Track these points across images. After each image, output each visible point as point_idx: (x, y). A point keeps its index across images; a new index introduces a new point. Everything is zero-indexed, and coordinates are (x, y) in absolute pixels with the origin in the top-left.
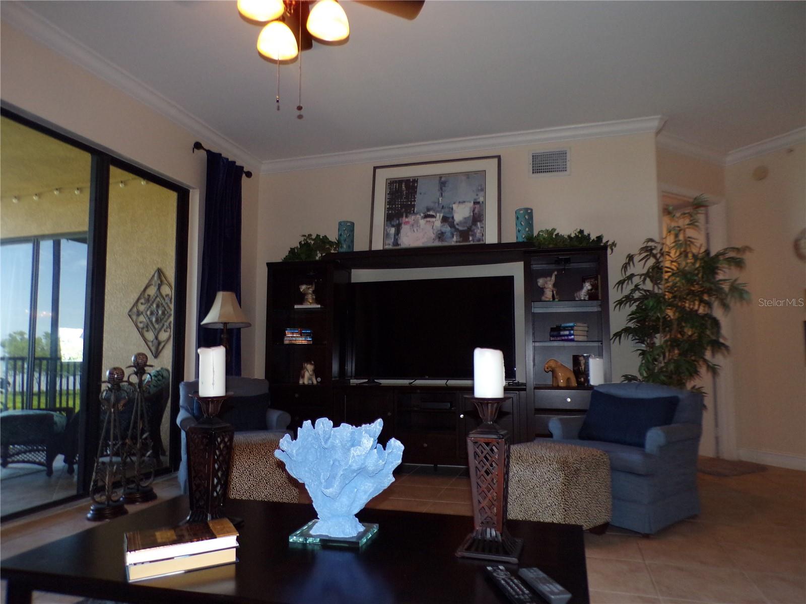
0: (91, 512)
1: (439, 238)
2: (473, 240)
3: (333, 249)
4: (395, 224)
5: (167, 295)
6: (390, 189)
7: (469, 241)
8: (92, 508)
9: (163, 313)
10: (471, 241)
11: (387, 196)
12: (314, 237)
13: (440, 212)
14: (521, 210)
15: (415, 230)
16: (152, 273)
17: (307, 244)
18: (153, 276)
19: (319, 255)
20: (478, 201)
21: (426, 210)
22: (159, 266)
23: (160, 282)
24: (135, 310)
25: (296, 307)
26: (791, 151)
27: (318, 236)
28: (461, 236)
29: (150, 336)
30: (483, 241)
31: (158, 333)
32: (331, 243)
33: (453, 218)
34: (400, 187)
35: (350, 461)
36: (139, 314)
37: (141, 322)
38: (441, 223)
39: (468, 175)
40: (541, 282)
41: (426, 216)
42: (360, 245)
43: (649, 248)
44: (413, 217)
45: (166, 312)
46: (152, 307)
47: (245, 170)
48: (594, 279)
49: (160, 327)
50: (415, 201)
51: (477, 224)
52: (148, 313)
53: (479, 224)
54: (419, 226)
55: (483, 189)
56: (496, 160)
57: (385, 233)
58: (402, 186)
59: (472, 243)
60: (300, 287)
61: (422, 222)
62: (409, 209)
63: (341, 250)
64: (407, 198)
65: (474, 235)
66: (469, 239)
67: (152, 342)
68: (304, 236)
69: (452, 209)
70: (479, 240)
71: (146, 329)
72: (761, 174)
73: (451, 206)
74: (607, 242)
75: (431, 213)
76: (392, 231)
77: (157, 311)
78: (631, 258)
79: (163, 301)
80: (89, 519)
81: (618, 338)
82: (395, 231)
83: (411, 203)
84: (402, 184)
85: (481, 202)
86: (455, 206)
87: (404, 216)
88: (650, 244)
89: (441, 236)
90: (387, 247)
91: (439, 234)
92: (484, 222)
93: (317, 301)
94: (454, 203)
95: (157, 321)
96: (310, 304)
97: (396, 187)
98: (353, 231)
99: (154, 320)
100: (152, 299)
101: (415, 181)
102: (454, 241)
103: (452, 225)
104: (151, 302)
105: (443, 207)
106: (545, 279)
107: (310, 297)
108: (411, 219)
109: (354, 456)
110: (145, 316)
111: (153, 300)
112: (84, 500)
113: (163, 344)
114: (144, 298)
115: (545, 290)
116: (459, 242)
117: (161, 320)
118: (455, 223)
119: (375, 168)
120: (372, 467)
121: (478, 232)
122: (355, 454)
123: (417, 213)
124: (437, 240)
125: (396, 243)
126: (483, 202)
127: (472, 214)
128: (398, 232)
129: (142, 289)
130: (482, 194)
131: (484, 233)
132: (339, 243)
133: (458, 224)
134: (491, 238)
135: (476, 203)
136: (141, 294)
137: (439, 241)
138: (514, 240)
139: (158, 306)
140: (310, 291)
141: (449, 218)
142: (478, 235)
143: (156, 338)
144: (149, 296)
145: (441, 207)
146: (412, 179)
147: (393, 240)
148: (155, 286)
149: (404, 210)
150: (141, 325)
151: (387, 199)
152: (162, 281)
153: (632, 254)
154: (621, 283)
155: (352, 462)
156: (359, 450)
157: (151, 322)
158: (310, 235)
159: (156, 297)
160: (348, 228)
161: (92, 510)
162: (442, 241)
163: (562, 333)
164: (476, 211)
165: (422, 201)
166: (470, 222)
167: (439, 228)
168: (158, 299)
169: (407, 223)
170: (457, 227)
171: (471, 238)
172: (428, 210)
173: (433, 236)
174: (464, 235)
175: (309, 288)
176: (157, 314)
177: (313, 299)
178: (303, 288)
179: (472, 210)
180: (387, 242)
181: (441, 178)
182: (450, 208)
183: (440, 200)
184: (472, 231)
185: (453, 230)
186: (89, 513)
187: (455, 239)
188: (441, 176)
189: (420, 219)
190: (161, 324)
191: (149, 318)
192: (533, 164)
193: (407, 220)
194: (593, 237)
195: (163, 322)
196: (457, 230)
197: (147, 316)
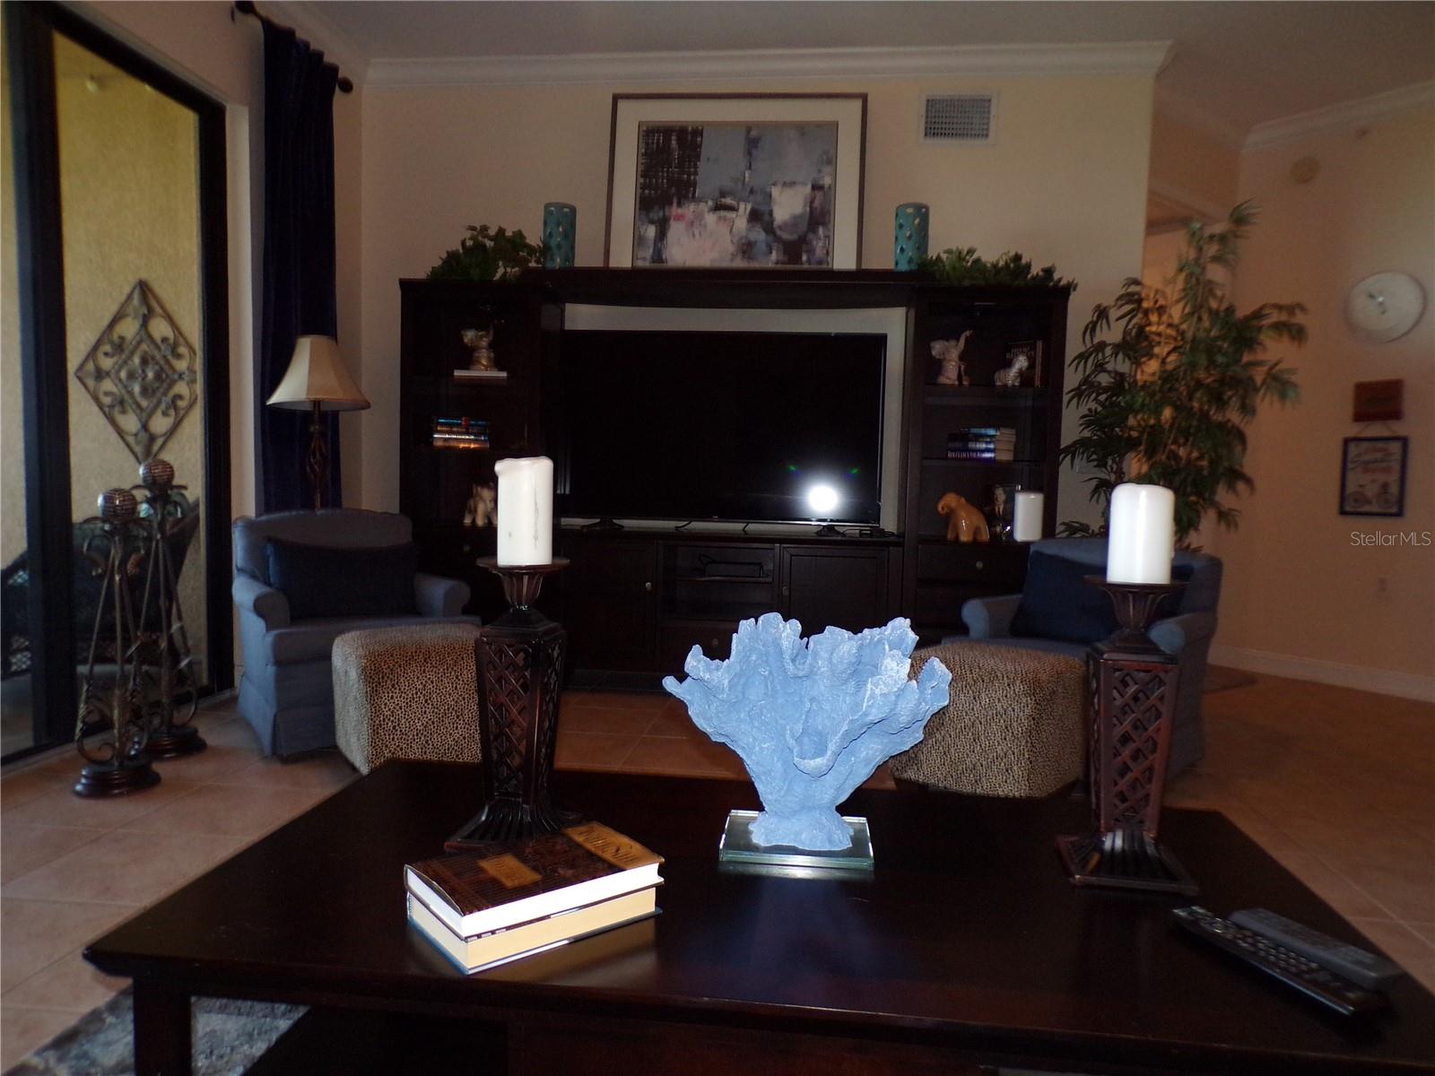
0: (83, 781)
1: (744, 253)
2: (809, 261)
3: (534, 259)
4: (656, 218)
5: (164, 340)
6: (647, 144)
7: (802, 264)
8: (84, 773)
9: (158, 377)
10: (805, 263)
11: (641, 161)
12: (492, 232)
13: (746, 201)
14: (908, 206)
15: (697, 233)
16: (127, 290)
17: (479, 247)
18: (130, 297)
19: (501, 271)
20: (821, 183)
21: (717, 194)
22: (143, 275)
23: (146, 312)
24: (90, 366)
25: (457, 373)
26: (1363, 133)
27: (501, 231)
28: (785, 253)
29: (130, 422)
30: (828, 264)
31: (150, 416)
32: (531, 250)
33: (771, 213)
34: (667, 140)
35: (865, 705)
36: (100, 375)
37: (106, 394)
38: (748, 221)
39: (802, 128)
40: (937, 348)
41: (718, 207)
42: (587, 257)
43: (1136, 297)
44: (692, 207)
45: (164, 376)
46: (130, 362)
47: (341, 75)
48: (1029, 348)
49: (151, 405)
50: (696, 173)
51: (818, 231)
52: (123, 374)
53: (821, 230)
54: (705, 226)
55: (831, 160)
56: (858, 104)
57: (637, 233)
58: (671, 140)
59: (806, 266)
60: (463, 332)
61: (711, 218)
62: (684, 190)
63: (549, 265)
64: (681, 165)
65: (811, 251)
66: (801, 258)
67: (136, 435)
68: (473, 228)
69: (770, 195)
70: (820, 262)
71: (117, 409)
72: (1305, 172)
73: (768, 190)
74: (1060, 280)
75: (728, 201)
76: (651, 231)
77: (143, 371)
78: (1102, 313)
79: (156, 353)
80: (78, 794)
81: (1069, 457)
82: (656, 233)
83: (689, 175)
84: (671, 135)
85: (826, 186)
86: (775, 192)
87: (675, 200)
88: (1133, 289)
89: (747, 248)
90: (640, 264)
91: (743, 244)
92: (831, 226)
93: (498, 364)
94: (774, 184)
95: (144, 391)
96: (483, 370)
97: (658, 140)
98: (573, 225)
99: (137, 389)
100: (128, 348)
101: (698, 132)
102: (771, 260)
103: (769, 229)
104: (127, 352)
105: (752, 192)
106: (946, 343)
107: (484, 357)
108: (689, 210)
109: (873, 696)
110: (117, 381)
111: (131, 347)
112: (52, 752)
113: (160, 442)
114: (112, 343)
115: (944, 363)
116: (782, 263)
117: (154, 391)
118: (776, 224)
119: (616, 98)
120: (908, 716)
121: (819, 246)
122: (878, 691)
123: (700, 201)
124: (740, 256)
125: (658, 256)
126: (830, 187)
127: (808, 209)
128: (662, 234)
129: (106, 322)
130: (827, 169)
131: (830, 250)
132: (545, 250)
133: (780, 228)
134: (844, 259)
135: (816, 187)
136: (104, 333)
137: (743, 257)
138: (890, 265)
139: (144, 361)
140: (484, 342)
141: (763, 214)
142: (819, 252)
143: (145, 427)
144: (122, 338)
145: (748, 190)
146: (693, 129)
147: (651, 250)
148: (135, 318)
149: (673, 190)
150: (107, 400)
151: (639, 165)
152: (150, 310)
153: (1105, 304)
154: (1082, 357)
155: (868, 707)
156: (884, 683)
157: (131, 393)
158: (484, 228)
159: (139, 343)
160: (563, 219)
161: (85, 777)
162: (751, 258)
163: (972, 445)
164: (817, 204)
165: (709, 176)
166: (803, 227)
167: (744, 234)
168: (144, 347)
169: (679, 218)
170: (779, 232)
171: (804, 258)
172: (723, 194)
173: (731, 249)
174: (793, 249)
175: (482, 337)
176: (144, 379)
177: (489, 358)
178: (469, 336)
179: (809, 200)
180: (640, 254)
181: (749, 130)
182: (765, 192)
183: (747, 175)
184: (809, 243)
185: (770, 238)
186: (78, 782)
187: (774, 256)
188: (749, 127)
189: (706, 210)
190: (155, 401)
191: (125, 387)
192: (927, 117)
193: (680, 211)
194: (1036, 270)
195: (158, 394)
196: (778, 239)
197: (120, 380)
